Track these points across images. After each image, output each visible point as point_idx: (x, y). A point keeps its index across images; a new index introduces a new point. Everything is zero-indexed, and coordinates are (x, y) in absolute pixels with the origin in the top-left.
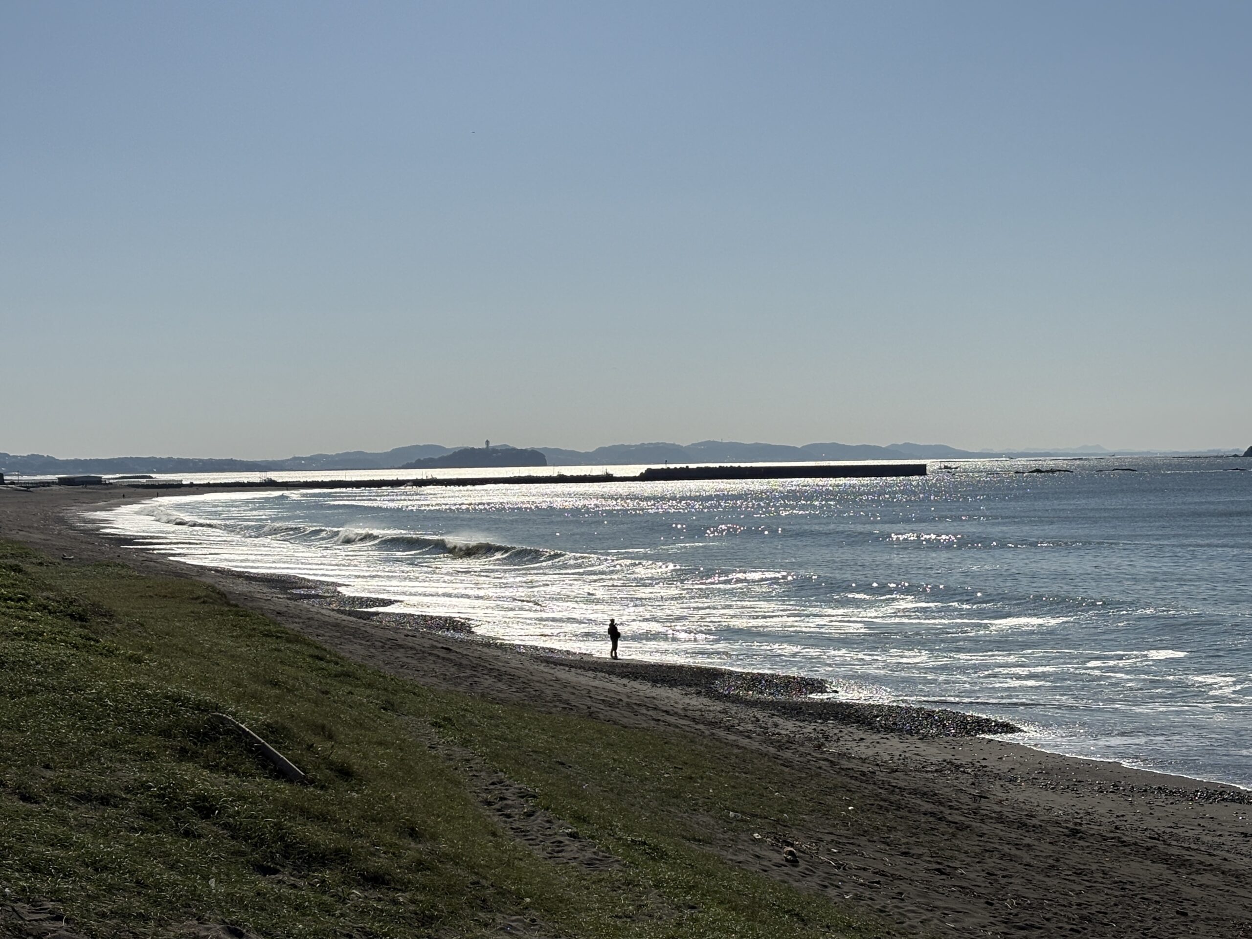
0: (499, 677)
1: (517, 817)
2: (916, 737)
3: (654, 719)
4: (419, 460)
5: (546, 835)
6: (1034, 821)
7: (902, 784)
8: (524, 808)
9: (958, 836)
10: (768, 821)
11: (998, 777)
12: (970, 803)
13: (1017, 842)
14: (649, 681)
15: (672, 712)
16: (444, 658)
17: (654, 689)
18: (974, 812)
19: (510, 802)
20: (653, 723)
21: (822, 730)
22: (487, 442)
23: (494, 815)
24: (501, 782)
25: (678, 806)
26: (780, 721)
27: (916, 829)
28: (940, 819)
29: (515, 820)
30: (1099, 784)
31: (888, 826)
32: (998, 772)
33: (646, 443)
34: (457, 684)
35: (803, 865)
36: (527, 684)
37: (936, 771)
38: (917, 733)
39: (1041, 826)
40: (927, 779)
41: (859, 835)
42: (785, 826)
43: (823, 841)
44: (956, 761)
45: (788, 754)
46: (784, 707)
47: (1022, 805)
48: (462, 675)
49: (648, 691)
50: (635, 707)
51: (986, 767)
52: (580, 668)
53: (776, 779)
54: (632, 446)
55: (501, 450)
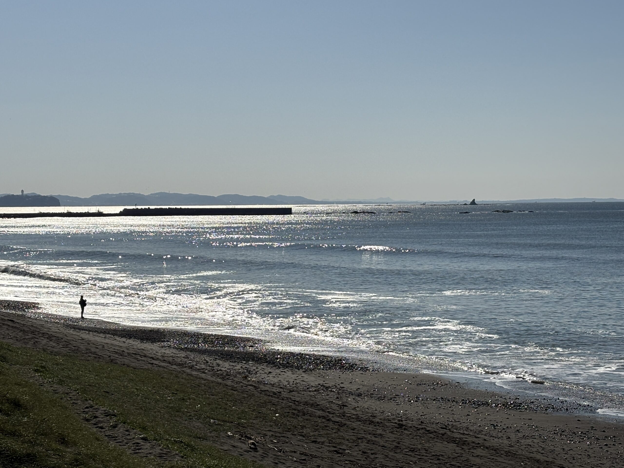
0: (50, 337)
1: (107, 429)
2: (301, 371)
3: (149, 363)
5: (128, 439)
6: (377, 420)
7: (298, 399)
8: (110, 422)
9: (341, 430)
10: (233, 424)
11: (351, 393)
12: (339, 410)
13: (374, 432)
14: (138, 339)
15: (155, 358)
16: (12, 327)
17: (142, 344)
18: (343, 415)
19: (101, 419)
20: (150, 366)
21: (246, 367)
22: (22, 191)
23: (93, 427)
24: (91, 407)
25: (181, 417)
26: (220, 362)
27: (317, 427)
28: (328, 420)
29: (106, 430)
30: (408, 396)
31: (301, 426)
32: (351, 390)
33: (122, 193)
34: (26, 343)
35: (261, 451)
36: (68, 342)
37: (315, 391)
38: (302, 368)
39: (381, 422)
40: (311, 396)
41: (286, 431)
42: (244, 427)
43: (267, 435)
44: (326, 385)
45: (229, 383)
46: (222, 354)
47: (367, 410)
48: (27, 337)
49: (139, 345)
50: (133, 355)
51: (343, 387)
52: (95, 332)
53: (230, 399)
54: (114, 195)
55: (31, 196)
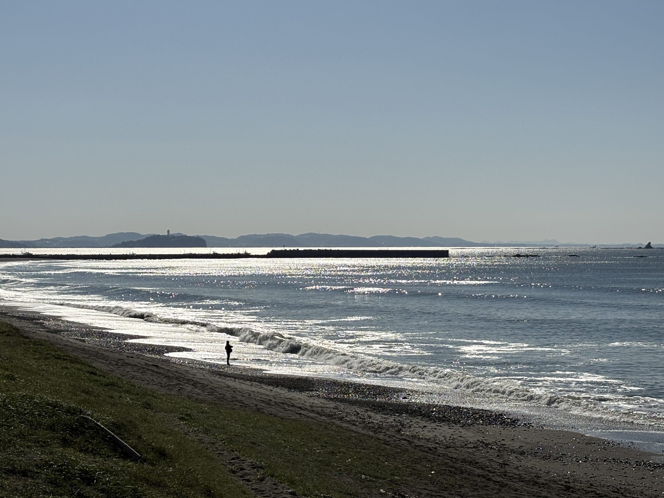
0: (195, 384)
1: (254, 481)
2: (458, 425)
3: (297, 413)
4: (124, 242)
5: (275, 493)
6: (542, 481)
7: (455, 456)
8: (258, 475)
9: (502, 491)
10: (386, 481)
11: (513, 451)
12: (499, 468)
13: (538, 494)
14: (286, 387)
15: (303, 408)
16: (157, 372)
17: (290, 393)
18: (504, 475)
19: (248, 472)
20: (298, 416)
21: (399, 420)
22: (168, 231)
23: (239, 480)
24: (238, 458)
25: (330, 471)
26: (372, 414)
27: (476, 486)
28: (488, 479)
29: (253, 483)
30: (576, 456)
31: (458, 485)
32: (512, 448)
33: (271, 233)
34: (170, 390)
36: (213, 389)
37: (474, 447)
38: (459, 422)
39: (546, 483)
40: (469, 453)
41: (443, 490)
42: (397, 484)
43: (422, 494)
44: (486, 441)
45: (381, 436)
46: (374, 405)
47: (530, 469)
48: (172, 383)
49: (286, 394)
50: (281, 405)
51: (505, 445)
52: (241, 379)
53: (383, 454)
55: (177, 236)
